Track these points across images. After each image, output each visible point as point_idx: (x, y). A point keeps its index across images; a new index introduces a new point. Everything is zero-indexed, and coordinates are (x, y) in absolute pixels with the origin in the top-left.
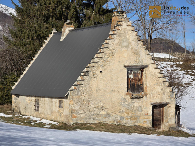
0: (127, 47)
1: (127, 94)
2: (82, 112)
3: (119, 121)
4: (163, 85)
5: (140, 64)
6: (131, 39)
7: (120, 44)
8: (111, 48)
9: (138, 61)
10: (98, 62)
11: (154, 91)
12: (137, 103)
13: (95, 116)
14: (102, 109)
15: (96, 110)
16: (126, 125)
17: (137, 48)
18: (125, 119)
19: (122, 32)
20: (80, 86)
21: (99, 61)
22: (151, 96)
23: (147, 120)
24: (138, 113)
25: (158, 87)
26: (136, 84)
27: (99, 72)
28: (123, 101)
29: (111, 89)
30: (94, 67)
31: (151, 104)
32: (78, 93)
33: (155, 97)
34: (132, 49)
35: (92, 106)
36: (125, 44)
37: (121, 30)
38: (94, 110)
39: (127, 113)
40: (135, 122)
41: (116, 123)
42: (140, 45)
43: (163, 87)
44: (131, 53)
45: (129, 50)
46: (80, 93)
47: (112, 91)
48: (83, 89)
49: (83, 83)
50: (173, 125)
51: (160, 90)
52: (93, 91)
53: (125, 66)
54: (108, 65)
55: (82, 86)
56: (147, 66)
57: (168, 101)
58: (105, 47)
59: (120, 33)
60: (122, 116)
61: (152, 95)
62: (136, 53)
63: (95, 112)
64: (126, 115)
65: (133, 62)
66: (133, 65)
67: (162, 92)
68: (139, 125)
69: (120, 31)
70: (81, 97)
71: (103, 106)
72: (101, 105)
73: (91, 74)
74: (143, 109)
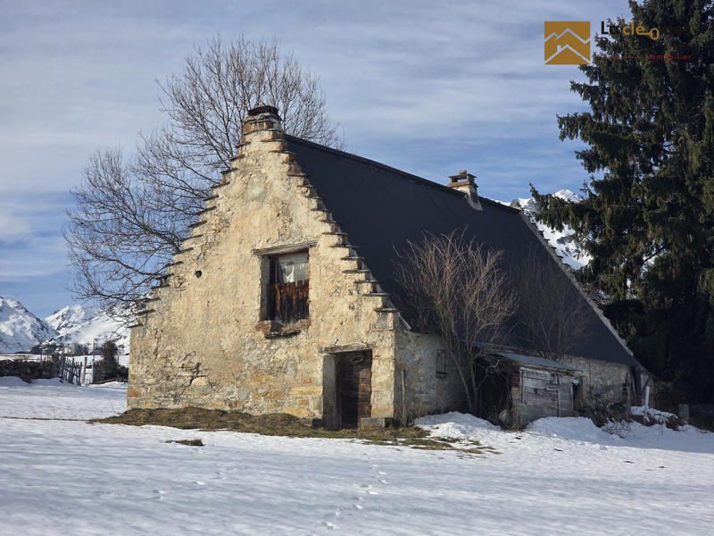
0: (261, 198)
1: (258, 328)
3: (236, 403)
4: (355, 292)
6: (271, 177)
8: (222, 208)
10: (192, 249)
11: (328, 313)
12: (282, 351)
13: (179, 391)
14: (196, 370)
15: (184, 374)
16: (253, 412)
17: (287, 198)
18: (250, 396)
19: (250, 161)
20: (149, 314)
21: (193, 246)
22: (322, 329)
23: (310, 397)
24: (288, 380)
25: (341, 300)
26: (294, 298)
27: (191, 277)
29: (220, 318)
30: (180, 263)
31: (322, 351)
32: (145, 333)
33: (332, 331)
34: (274, 202)
35: (174, 363)
36: (256, 191)
37: (249, 156)
38: (179, 373)
40: (280, 405)
41: (227, 408)
42: (295, 188)
43: (355, 298)
45: (266, 207)
46: (148, 332)
47: (223, 321)
48: (157, 322)
49: (155, 308)
50: (385, 410)
51: (345, 309)
52: (177, 326)
53: (256, 252)
55: (154, 313)
57: (370, 339)
58: (209, 207)
59: (245, 166)
60: (244, 387)
61: (322, 324)
63: (182, 380)
64: (254, 384)
65: (277, 238)
66: (276, 245)
67: (352, 313)
68: (287, 412)
69: (244, 160)
70: (151, 342)
71: (198, 365)
72: (196, 360)
73: (173, 281)
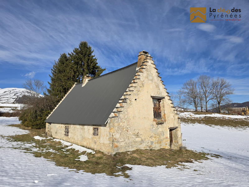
0: (152, 80)
1: (154, 121)
2: (123, 140)
3: (150, 146)
4: (174, 113)
5: (160, 96)
6: (154, 75)
7: (147, 77)
8: (141, 79)
9: (159, 93)
10: (133, 91)
11: (169, 118)
12: (160, 128)
13: (133, 143)
14: (137, 135)
15: (133, 137)
16: (155, 149)
17: (158, 83)
18: (154, 144)
19: (148, 68)
20: (120, 112)
21: (134, 90)
23: (167, 142)
24: (162, 138)
25: (171, 115)
26: (157, 112)
27: (134, 100)
28: (152, 127)
29: (143, 116)
30: (130, 95)
31: (169, 129)
32: (118, 120)
33: (171, 123)
34: (155, 83)
35: (130, 133)
36: (150, 78)
39: (155, 137)
40: (161, 146)
41: (148, 148)
42: (159, 80)
43: (174, 115)
44: (154, 86)
45: (153, 83)
46: (120, 119)
47: (144, 118)
48: (123, 116)
49: (122, 110)
51: (172, 117)
52: (130, 118)
53: (151, 97)
54: (140, 94)
55: (122, 112)
56: (164, 98)
57: (177, 125)
58: (138, 78)
59: (147, 69)
60: (152, 141)
61: (168, 121)
62: (157, 86)
63: (133, 139)
64: (154, 139)
65: (156, 94)
66: (156, 96)
67: (174, 118)
68: (163, 148)
69: (147, 67)
70: (121, 124)
71: (138, 133)
72: (137, 131)
73: (128, 101)
74: (165, 133)
